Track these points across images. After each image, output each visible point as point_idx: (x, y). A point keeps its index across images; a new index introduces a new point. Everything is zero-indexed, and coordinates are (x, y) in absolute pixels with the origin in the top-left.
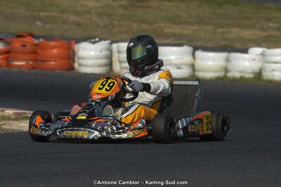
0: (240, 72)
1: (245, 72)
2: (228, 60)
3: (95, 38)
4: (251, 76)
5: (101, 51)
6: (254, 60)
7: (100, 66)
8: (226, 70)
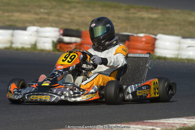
1: (25, 44)
2: (13, 35)
6: (31, 35)
8: (12, 42)
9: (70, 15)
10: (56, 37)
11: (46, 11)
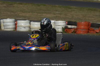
9: (71, 14)
10: (64, 26)
11: (59, 13)
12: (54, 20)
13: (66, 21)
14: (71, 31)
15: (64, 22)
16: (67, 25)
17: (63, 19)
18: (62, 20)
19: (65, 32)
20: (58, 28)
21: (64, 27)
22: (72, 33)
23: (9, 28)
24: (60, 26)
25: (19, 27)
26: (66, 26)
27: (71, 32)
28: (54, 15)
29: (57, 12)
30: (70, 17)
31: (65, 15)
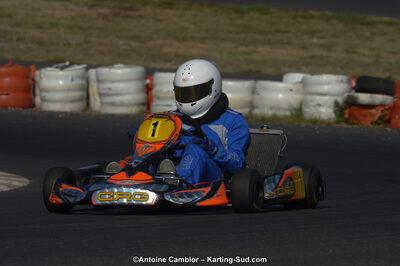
0: (271, 108)
1: (278, 108)
2: (254, 91)
3: (64, 62)
4: (288, 113)
5: (72, 80)
6: (291, 90)
7: (72, 101)
8: (252, 106)
9: (371, 49)
10: (342, 94)
11: (323, 41)
12: (304, 72)
13: (353, 77)
14: (372, 115)
15: (342, 81)
16: (353, 93)
17: (339, 69)
18: (335, 73)
19: (347, 121)
20: (319, 105)
21: (340, 100)
22: (376, 123)
23: (122, 105)
24: (327, 98)
25: (158, 98)
26: (349, 97)
27: (369, 120)
28: (303, 53)
29: (315, 40)
30: (368, 60)
31: (347, 51)
